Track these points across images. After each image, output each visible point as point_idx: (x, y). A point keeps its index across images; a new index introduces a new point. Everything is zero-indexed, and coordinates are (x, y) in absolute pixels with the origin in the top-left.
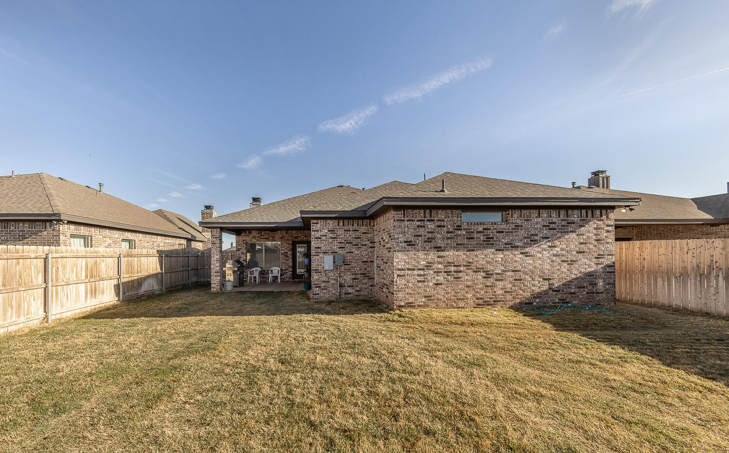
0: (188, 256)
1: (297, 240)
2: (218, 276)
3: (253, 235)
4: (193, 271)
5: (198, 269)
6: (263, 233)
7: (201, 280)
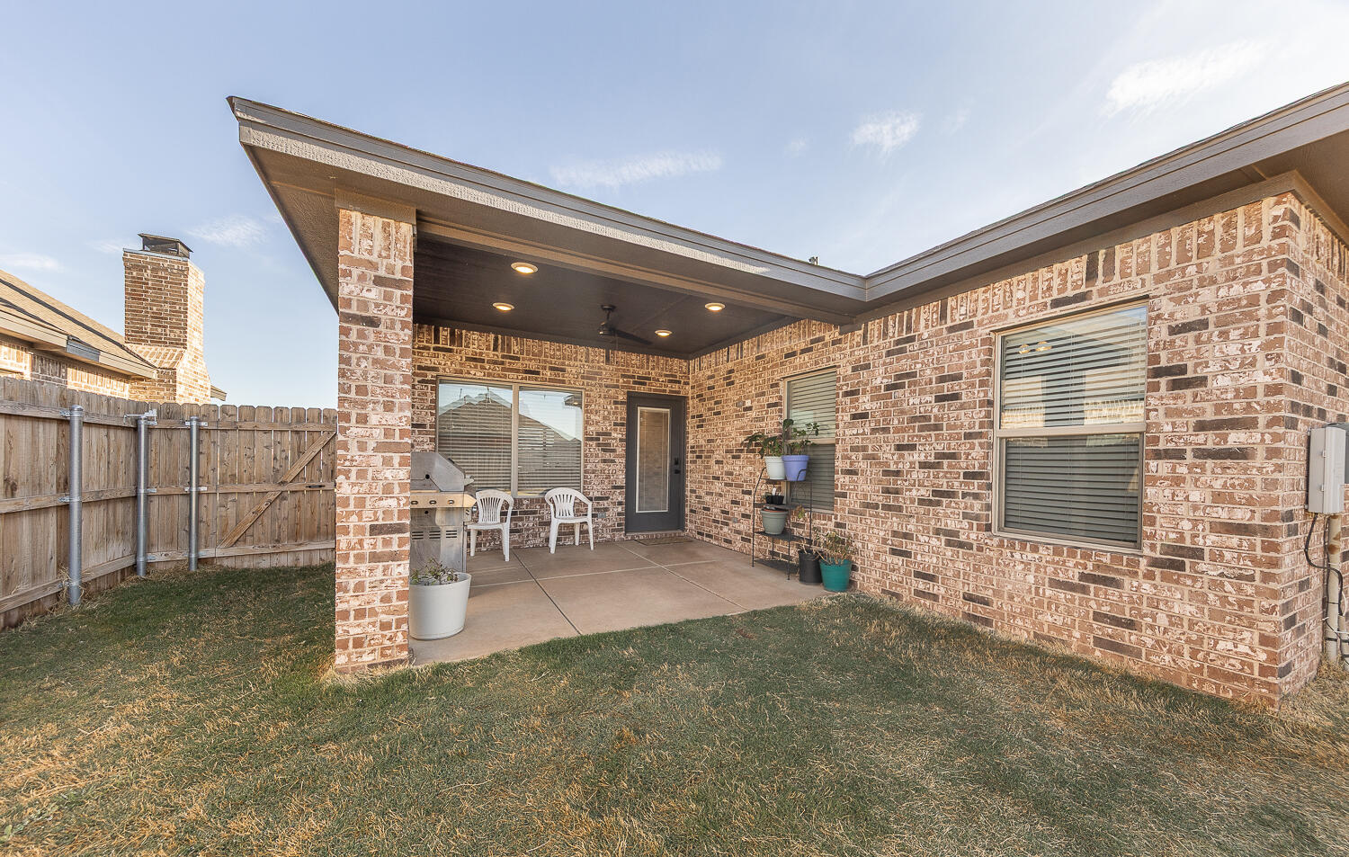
0: (64, 422)
1: (643, 389)
2: (394, 557)
3: (470, 352)
4: (98, 514)
5: (136, 498)
6: (516, 348)
7: (157, 556)
